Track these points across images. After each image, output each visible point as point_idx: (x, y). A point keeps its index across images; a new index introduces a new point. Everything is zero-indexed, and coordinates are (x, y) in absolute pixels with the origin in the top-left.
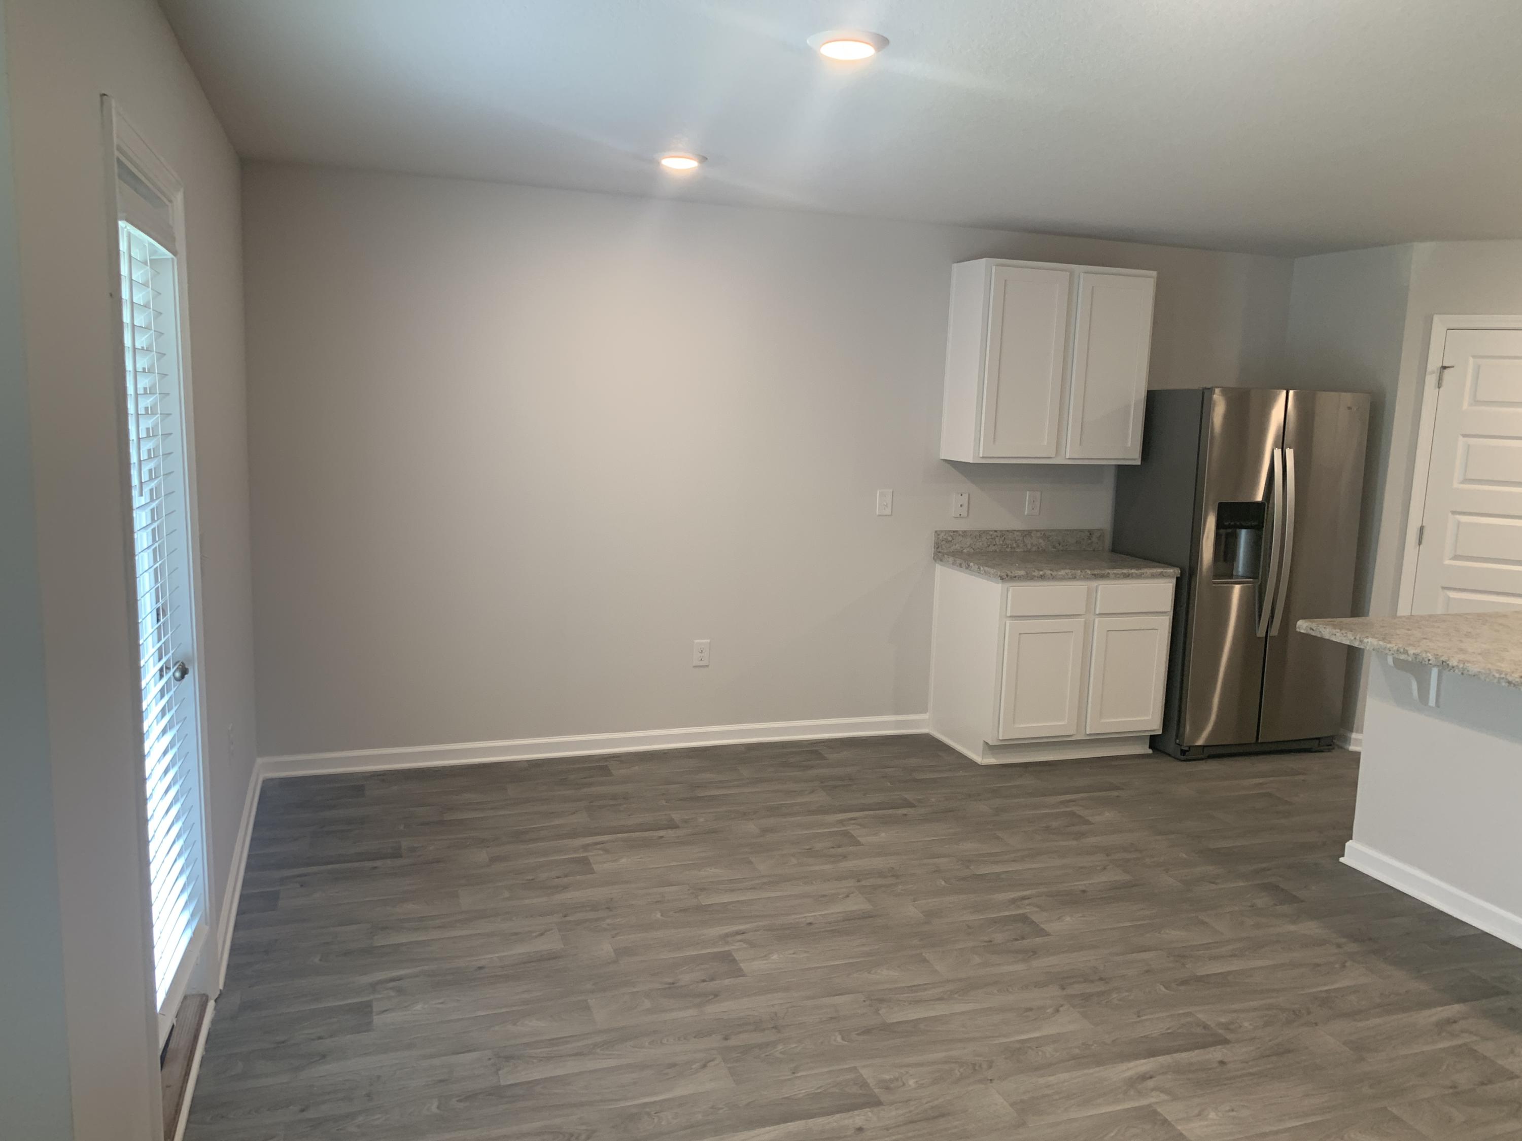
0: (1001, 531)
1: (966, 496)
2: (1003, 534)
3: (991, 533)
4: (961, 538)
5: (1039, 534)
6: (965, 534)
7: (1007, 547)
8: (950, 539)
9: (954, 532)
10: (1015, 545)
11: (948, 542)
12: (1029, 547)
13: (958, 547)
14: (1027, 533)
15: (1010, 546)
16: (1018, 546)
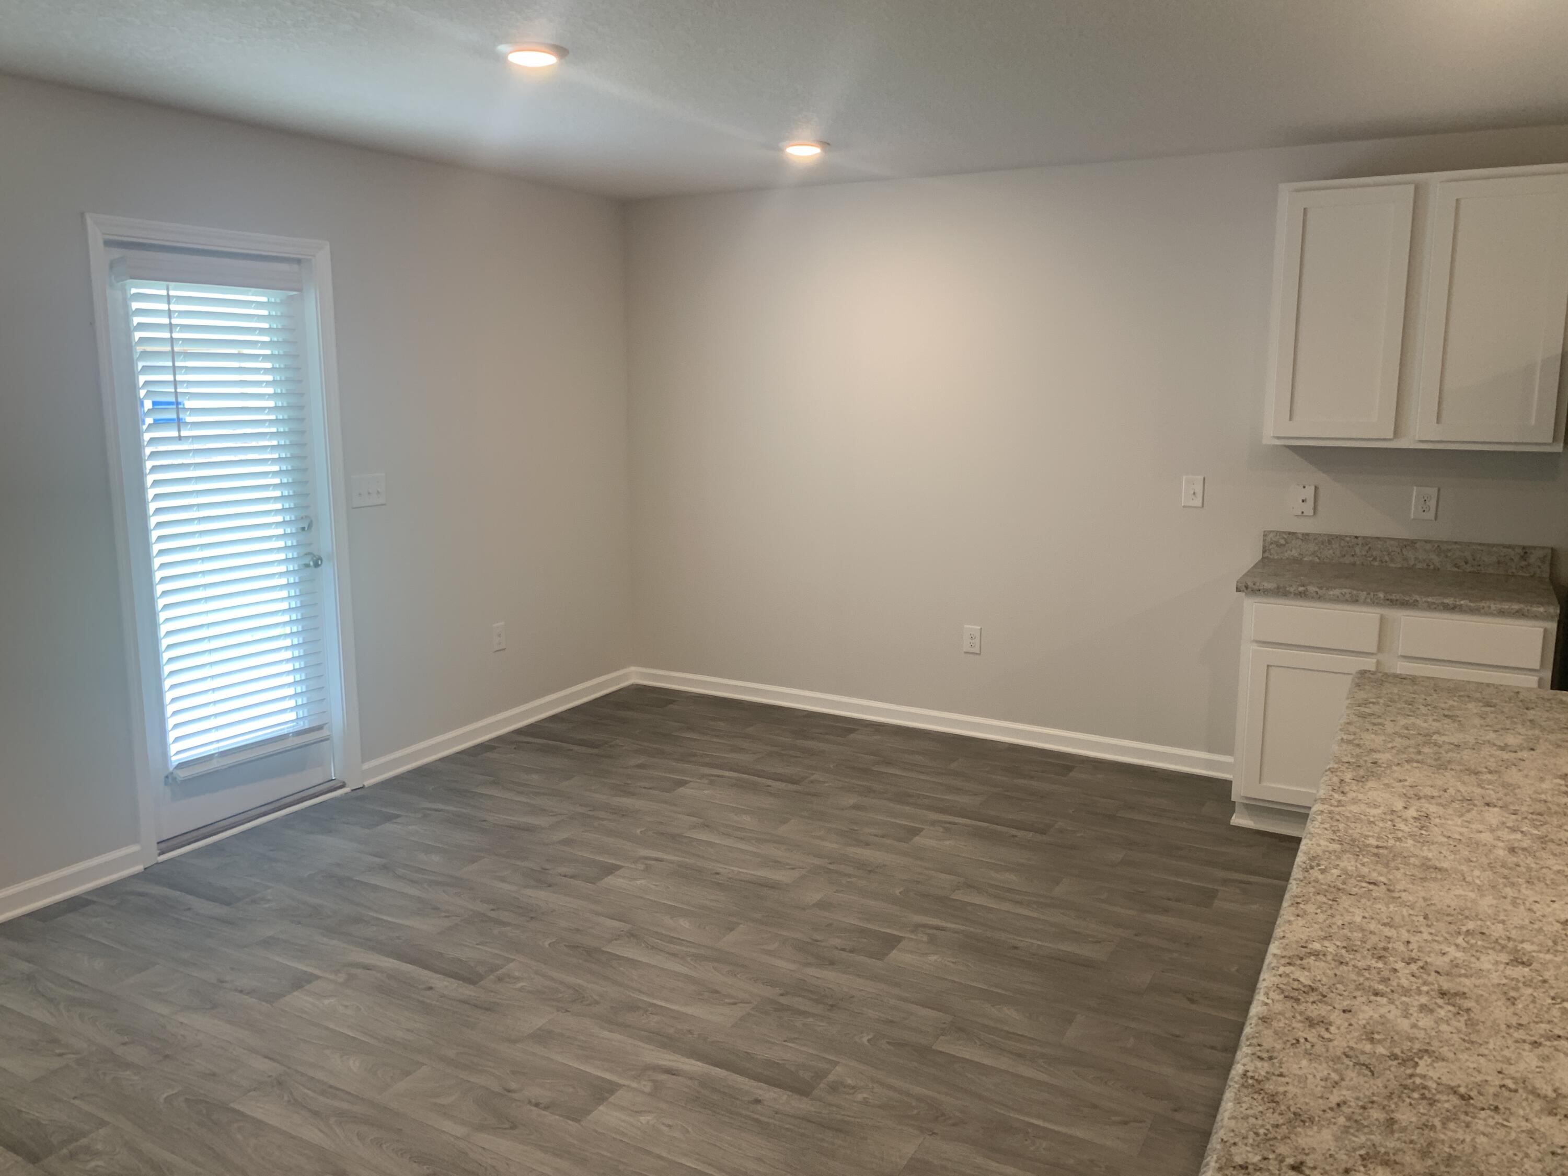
0: (1364, 538)
1: (1310, 491)
2: (1367, 542)
3: (1348, 539)
4: (1300, 542)
5: (1428, 546)
6: (1306, 537)
7: (1375, 559)
8: (1282, 542)
9: (1290, 533)
10: (1387, 558)
11: (1280, 546)
12: (1412, 563)
13: (1295, 553)
14: (1411, 544)
15: (1378, 559)
16: (1392, 560)
